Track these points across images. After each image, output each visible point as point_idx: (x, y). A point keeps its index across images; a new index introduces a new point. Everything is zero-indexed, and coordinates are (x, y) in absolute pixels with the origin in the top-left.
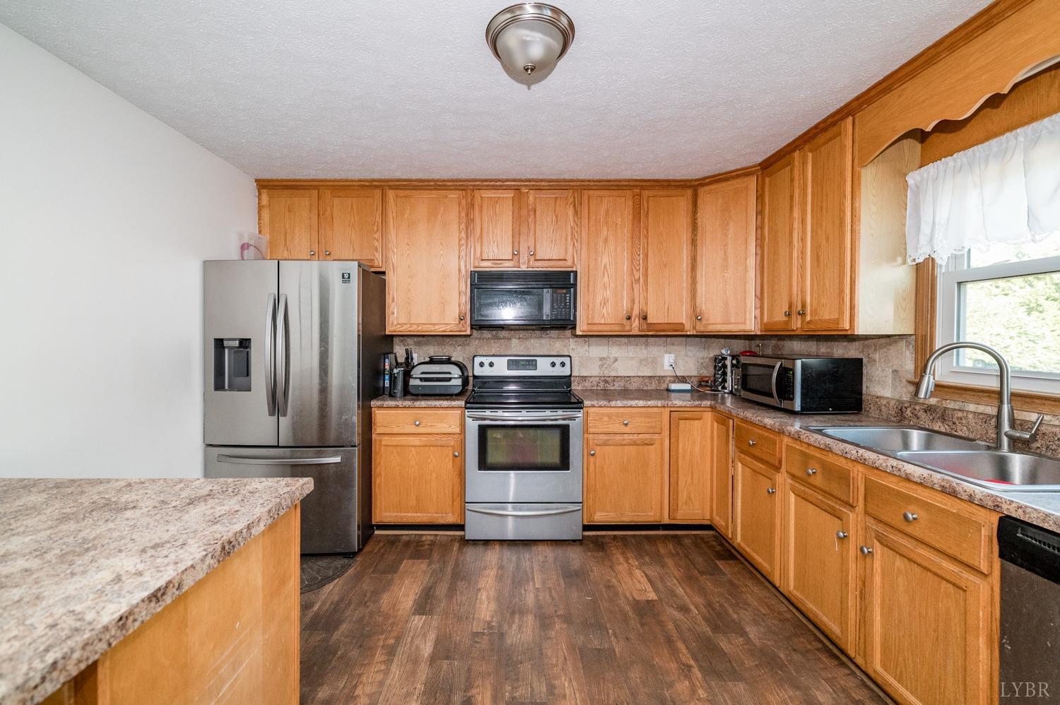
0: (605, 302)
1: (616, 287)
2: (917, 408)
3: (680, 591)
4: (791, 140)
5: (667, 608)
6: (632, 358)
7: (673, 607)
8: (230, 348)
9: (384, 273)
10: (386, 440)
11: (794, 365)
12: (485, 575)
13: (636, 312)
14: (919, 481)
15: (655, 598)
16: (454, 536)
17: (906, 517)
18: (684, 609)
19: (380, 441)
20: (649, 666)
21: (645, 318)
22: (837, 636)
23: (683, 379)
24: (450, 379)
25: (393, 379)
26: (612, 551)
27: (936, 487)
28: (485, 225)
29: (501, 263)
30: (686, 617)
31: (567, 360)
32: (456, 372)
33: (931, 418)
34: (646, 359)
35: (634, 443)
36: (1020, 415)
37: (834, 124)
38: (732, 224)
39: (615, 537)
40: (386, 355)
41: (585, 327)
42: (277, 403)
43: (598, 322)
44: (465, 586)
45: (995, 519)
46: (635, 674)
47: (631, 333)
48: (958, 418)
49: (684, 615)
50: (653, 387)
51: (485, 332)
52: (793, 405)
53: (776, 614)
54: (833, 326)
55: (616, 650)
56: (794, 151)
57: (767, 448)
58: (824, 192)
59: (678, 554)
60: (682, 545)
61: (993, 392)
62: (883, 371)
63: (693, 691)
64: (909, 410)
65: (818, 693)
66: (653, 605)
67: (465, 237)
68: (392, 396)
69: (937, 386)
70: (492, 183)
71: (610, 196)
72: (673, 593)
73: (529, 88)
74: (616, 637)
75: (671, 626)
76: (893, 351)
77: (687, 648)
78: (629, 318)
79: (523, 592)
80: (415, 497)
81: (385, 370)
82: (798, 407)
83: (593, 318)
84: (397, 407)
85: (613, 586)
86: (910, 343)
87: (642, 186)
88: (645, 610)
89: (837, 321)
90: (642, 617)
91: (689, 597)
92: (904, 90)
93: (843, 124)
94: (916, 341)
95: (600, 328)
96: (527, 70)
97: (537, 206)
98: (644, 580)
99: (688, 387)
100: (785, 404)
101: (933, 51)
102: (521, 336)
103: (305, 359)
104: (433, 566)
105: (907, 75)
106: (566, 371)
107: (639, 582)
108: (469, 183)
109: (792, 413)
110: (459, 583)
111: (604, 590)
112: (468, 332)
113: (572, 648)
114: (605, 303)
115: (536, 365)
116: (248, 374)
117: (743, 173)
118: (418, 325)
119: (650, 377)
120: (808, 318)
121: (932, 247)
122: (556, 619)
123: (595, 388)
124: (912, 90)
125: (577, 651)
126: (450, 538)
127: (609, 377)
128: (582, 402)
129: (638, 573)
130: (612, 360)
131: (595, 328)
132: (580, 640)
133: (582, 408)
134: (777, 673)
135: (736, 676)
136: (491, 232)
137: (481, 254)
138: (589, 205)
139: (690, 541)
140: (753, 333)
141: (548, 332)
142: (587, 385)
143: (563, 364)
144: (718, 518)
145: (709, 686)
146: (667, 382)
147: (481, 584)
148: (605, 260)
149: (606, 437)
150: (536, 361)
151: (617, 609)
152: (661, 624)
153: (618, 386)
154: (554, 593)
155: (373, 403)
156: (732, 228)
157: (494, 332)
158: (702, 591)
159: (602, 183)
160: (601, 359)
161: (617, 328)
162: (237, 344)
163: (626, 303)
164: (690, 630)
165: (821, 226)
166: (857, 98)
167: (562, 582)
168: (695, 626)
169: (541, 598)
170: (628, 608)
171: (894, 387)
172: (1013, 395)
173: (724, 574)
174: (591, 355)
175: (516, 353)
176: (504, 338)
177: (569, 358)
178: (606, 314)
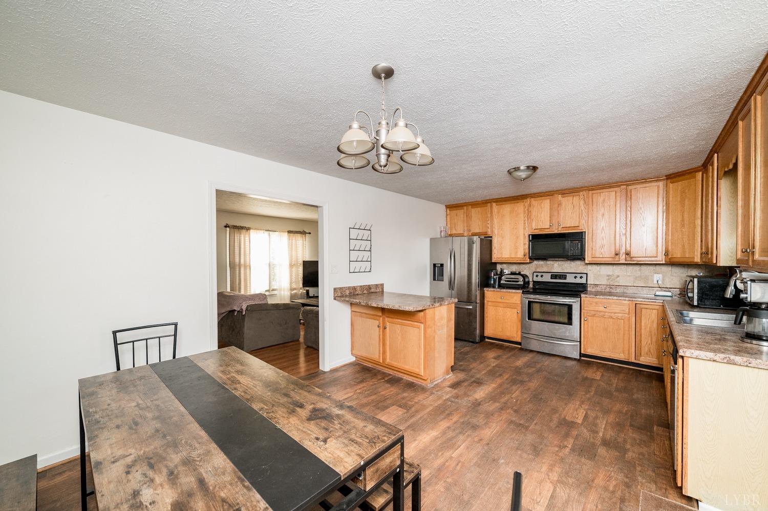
8: (438, 267)
9: (491, 237)
10: (490, 304)
13: (623, 251)
19: (488, 304)
21: (629, 254)
24: (518, 281)
25: (495, 281)
29: (544, 230)
32: (521, 279)
39: (601, 363)
40: (492, 270)
41: (590, 259)
42: (451, 285)
43: (598, 256)
47: (621, 262)
50: (644, 293)
51: (534, 260)
52: (693, 302)
67: (527, 219)
68: (494, 287)
71: (606, 192)
78: (617, 254)
81: (491, 276)
82: (695, 303)
83: (595, 254)
84: (494, 291)
87: (627, 184)
95: (600, 259)
97: (563, 201)
99: (669, 294)
102: (559, 263)
103: (461, 272)
106: (583, 281)
112: (528, 261)
114: (602, 247)
115: (566, 277)
116: (443, 276)
118: (505, 258)
119: (642, 287)
127: (613, 285)
130: (615, 276)
131: (594, 259)
133: (580, 298)
138: (592, 199)
142: (598, 288)
143: (582, 278)
146: (655, 290)
148: (603, 224)
149: (594, 313)
150: (566, 275)
153: (619, 290)
155: (485, 289)
160: (608, 276)
161: (611, 259)
162: (440, 265)
174: (601, 273)
175: (556, 271)
177: (585, 274)
178: (603, 253)
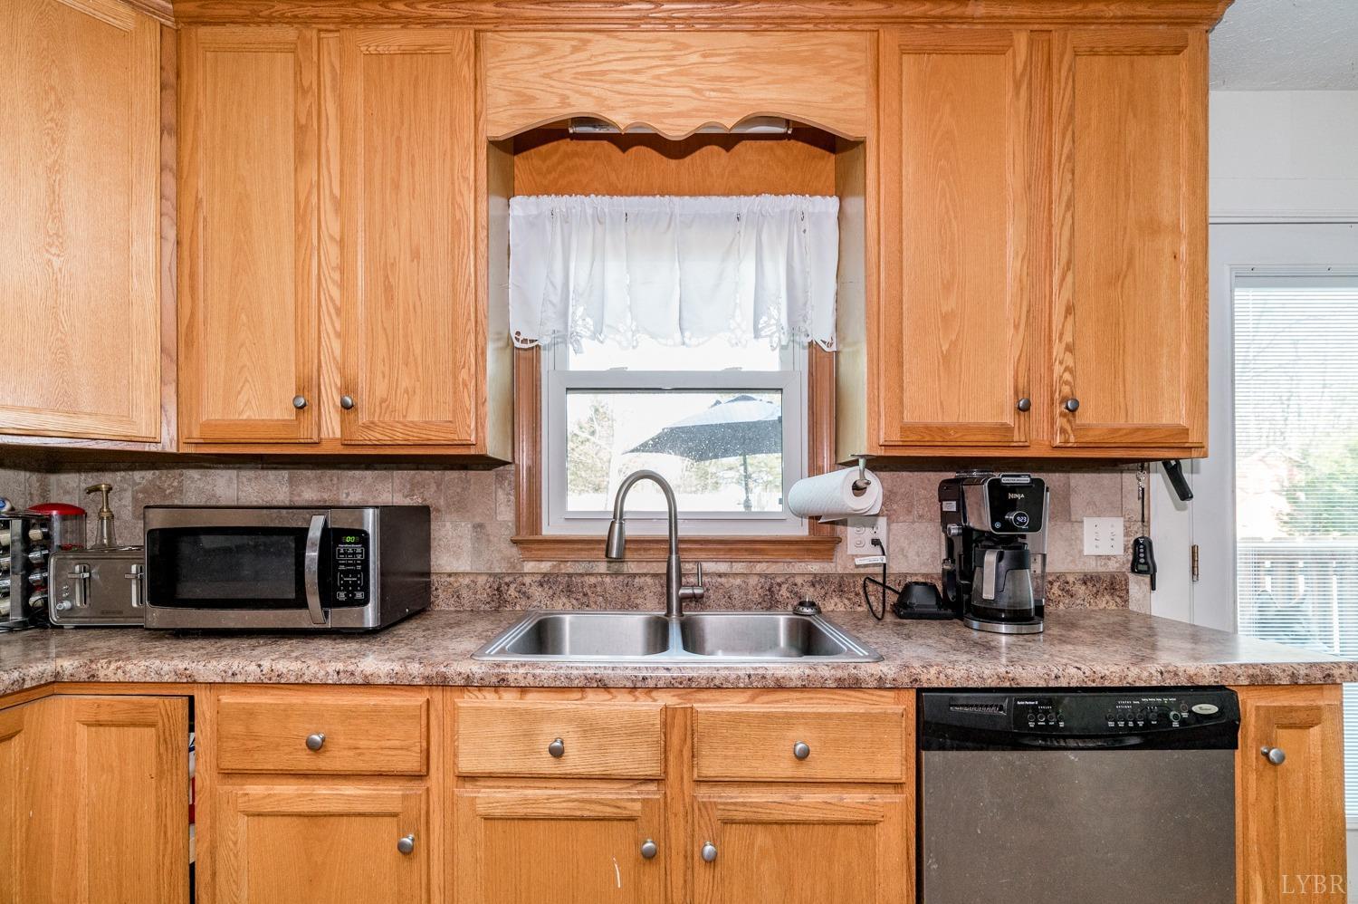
2: (527, 580)
11: (361, 520)
33: (551, 592)
48: (590, 586)
52: (362, 616)
54: (438, 436)
57: (379, 737)
61: (599, 542)
82: (370, 616)
86: (503, 478)
89: (450, 427)
93: (457, 35)
94: (517, 473)
100: (339, 617)
120: (363, 418)
171: (477, 553)
172: (679, 542)
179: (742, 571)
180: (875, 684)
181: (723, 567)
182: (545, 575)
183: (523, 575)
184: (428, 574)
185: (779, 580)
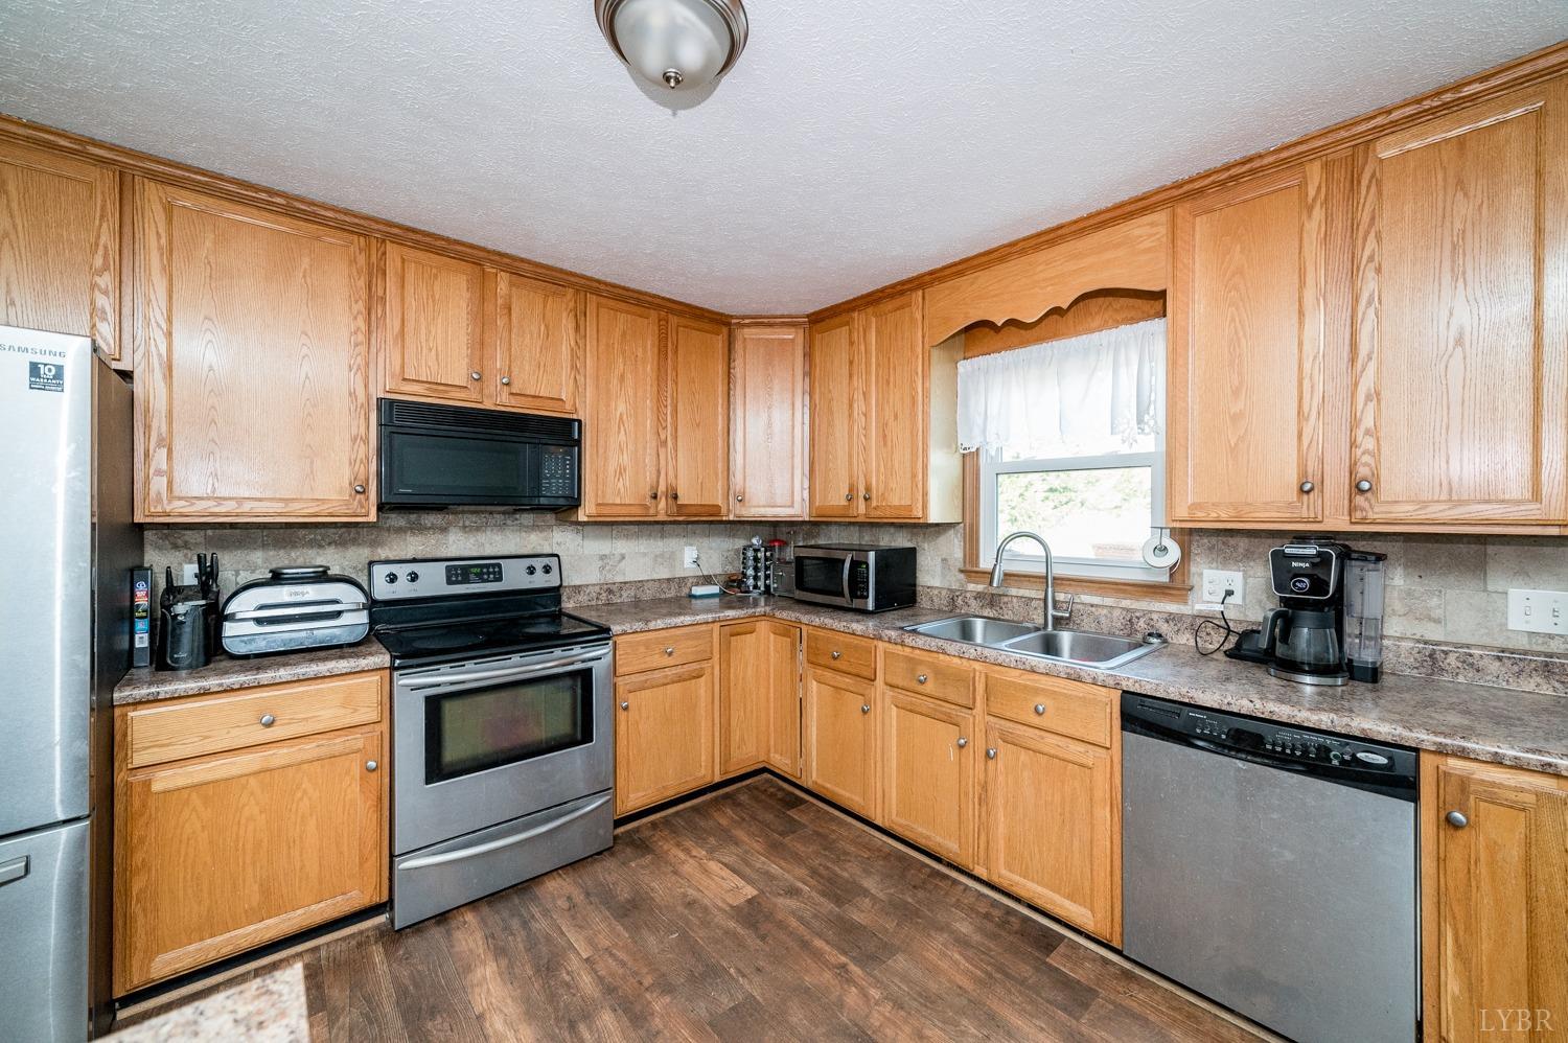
0: (621, 471)
1: (636, 451)
2: (968, 595)
3: (774, 869)
4: (851, 298)
5: (774, 899)
6: (645, 554)
7: (781, 895)
9: (130, 374)
10: (162, 781)
11: (867, 557)
12: (475, 982)
13: (662, 488)
14: (1044, 671)
15: (755, 893)
16: (361, 932)
17: (1036, 710)
18: (793, 892)
19: (147, 784)
20: (806, 994)
21: (676, 497)
22: (956, 853)
23: (707, 580)
24: (338, 614)
26: (661, 846)
27: (1062, 675)
28: (411, 316)
29: (446, 392)
30: (801, 902)
31: (553, 562)
32: (348, 597)
34: (662, 555)
35: (680, 679)
36: (1061, 597)
37: (902, 293)
38: (776, 381)
39: (654, 825)
40: (135, 571)
41: (593, 510)
43: (611, 502)
44: (446, 1026)
45: (1116, 696)
46: (797, 1016)
47: (656, 519)
49: (798, 900)
50: (671, 594)
51: (393, 516)
52: (866, 603)
53: (877, 854)
54: (904, 513)
55: (755, 994)
56: (853, 310)
57: (857, 658)
58: (892, 365)
59: (744, 820)
60: (739, 805)
61: (1040, 577)
62: (932, 560)
63: (866, 996)
64: (960, 598)
65: (958, 925)
66: (758, 903)
67: (363, 329)
69: (1006, 575)
70: (428, 239)
71: (627, 312)
72: (771, 877)
73: (674, 114)
74: (744, 976)
75: (793, 923)
76: (942, 540)
77: (828, 942)
78: (655, 497)
79: (567, 978)
80: (256, 887)
81: (133, 607)
82: (871, 605)
83: (604, 497)
84: (205, 693)
85: (695, 902)
86: (958, 531)
87: (668, 308)
88: (752, 914)
89: (909, 508)
90: (756, 929)
91: (788, 872)
92: (976, 278)
93: (914, 295)
94: (965, 529)
95: (615, 510)
96: (668, 79)
97: (514, 300)
98: (726, 873)
99: (715, 589)
100: (857, 603)
101: (1008, 250)
102: (467, 523)
104: (345, 1020)
105: (979, 265)
106: (552, 581)
107: (723, 878)
108: (376, 226)
109: (864, 612)
110: (429, 1025)
111: (686, 912)
112: (373, 517)
113: (697, 1027)
114: (620, 473)
115: (500, 572)
117: (788, 322)
119: (668, 580)
120: (874, 504)
121: (985, 437)
122: (648, 995)
123: (594, 603)
124: (984, 279)
125: (708, 1028)
126: (354, 943)
127: (614, 584)
128: (608, 630)
129: (713, 866)
130: (618, 558)
131: (606, 511)
132: (702, 1009)
133: (609, 639)
134: (917, 923)
135: (889, 949)
136: (423, 331)
137: (403, 367)
138: (597, 318)
139: (746, 796)
140: (800, 519)
141: (518, 516)
142: (583, 598)
143: (547, 570)
144: (778, 757)
145: (875, 978)
146: (689, 585)
147: (479, 1003)
148: (622, 408)
149: (642, 677)
150: (499, 566)
151: (720, 932)
152: (781, 925)
153: (626, 596)
154: (621, 955)
155: (128, 693)
156: (777, 388)
157: (413, 517)
158: (798, 859)
159: (616, 291)
160: (603, 557)
161: (638, 511)
163: (650, 476)
164: (815, 916)
165: (888, 402)
166: (931, 273)
167: (620, 928)
168: (817, 908)
169: (602, 973)
170: (732, 924)
171: (944, 576)
172: (1054, 579)
173: (805, 826)
174: (586, 552)
176: (433, 528)
177: (556, 558)
178: (622, 490)
179: (1110, 604)
180: (1090, 681)
181: (1096, 600)
182: (979, 593)
183: (966, 592)
184: (915, 585)
185: (1138, 614)
